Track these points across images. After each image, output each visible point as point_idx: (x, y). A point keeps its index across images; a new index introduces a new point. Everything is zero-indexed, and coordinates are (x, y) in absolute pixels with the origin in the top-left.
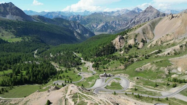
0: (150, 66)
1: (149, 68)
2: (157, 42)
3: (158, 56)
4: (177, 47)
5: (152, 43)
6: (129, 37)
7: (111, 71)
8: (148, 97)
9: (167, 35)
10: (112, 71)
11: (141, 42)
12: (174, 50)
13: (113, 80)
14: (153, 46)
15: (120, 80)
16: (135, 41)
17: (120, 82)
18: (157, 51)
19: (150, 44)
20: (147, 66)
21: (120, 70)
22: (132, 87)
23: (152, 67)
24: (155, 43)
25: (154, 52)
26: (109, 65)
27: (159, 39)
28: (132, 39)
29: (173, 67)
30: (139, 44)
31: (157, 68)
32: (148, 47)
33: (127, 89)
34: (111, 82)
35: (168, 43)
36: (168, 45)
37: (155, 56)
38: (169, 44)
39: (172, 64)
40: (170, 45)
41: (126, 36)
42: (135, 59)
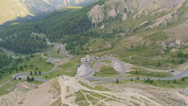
0: (144, 41)
1: (142, 44)
2: (143, 11)
3: (149, 28)
4: (169, 16)
5: (137, 13)
6: (109, 7)
7: (94, 52)
8: (159, 80)
9: (154, 3)
10: (96, 52)
11: (124, 13)
12: (166, 20)
13: (101, 64)
14: (139, 17)
15: (111, 62)
16: (116, 11)
17: (112, 66)
18: (147, 22)
19: (136, 15)
20: (139, 41)
21: (106, 49)
22: (131, 70)
23: (146, 42)
24: (142, 13)
25: (143, 23)
26: (89, 44)
27: (146, 8)
28: (112, 9)
29: (170, 39)
30: (122, 15)
31: (152, 43)
32: (133, 18)
33: (125, 73)
34: (100, 66)
35: (156, 12)
36: (156, 14)
37: (146, 29)
38: (158, 13)
39: (169, 37)
40: (159, 15)
41: (104, 5)
42: (122, 34)
